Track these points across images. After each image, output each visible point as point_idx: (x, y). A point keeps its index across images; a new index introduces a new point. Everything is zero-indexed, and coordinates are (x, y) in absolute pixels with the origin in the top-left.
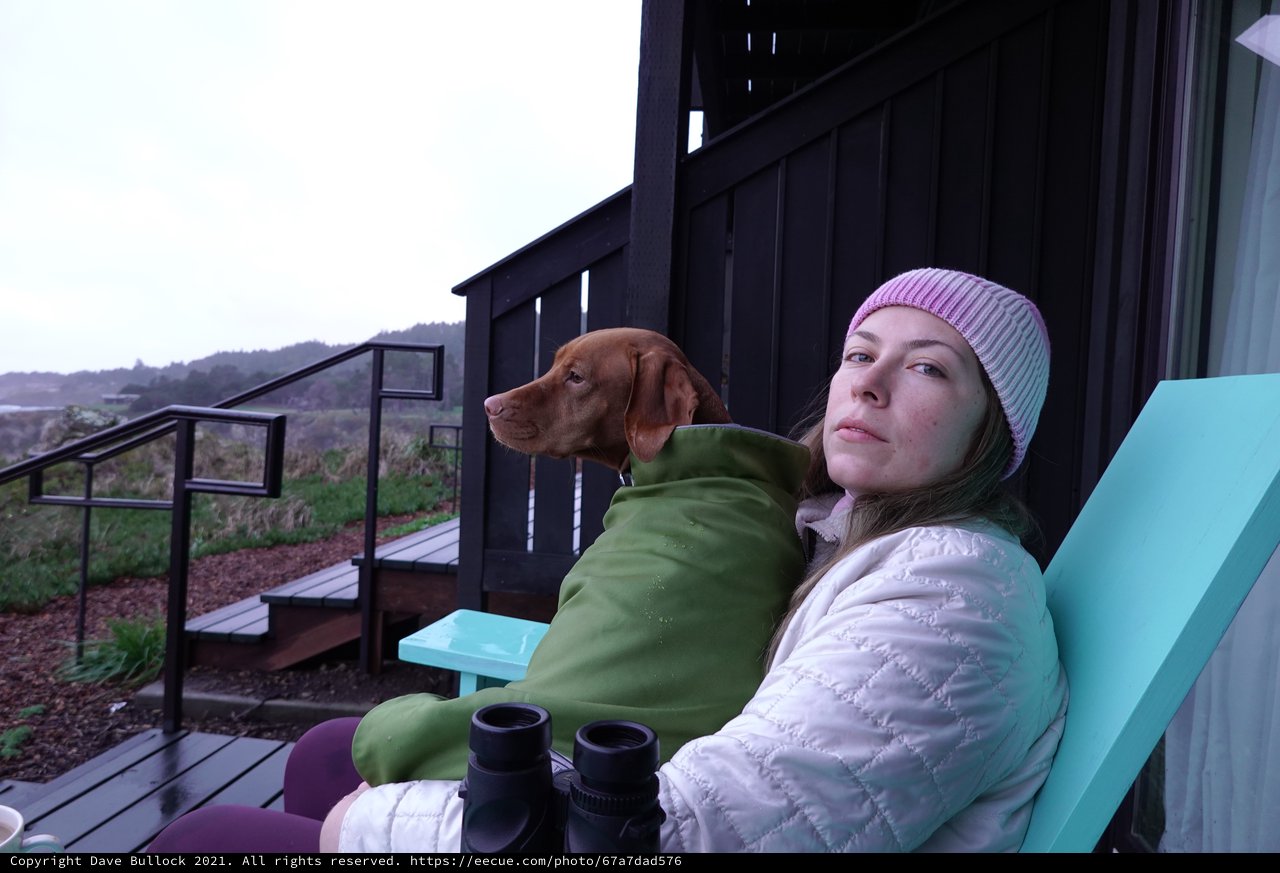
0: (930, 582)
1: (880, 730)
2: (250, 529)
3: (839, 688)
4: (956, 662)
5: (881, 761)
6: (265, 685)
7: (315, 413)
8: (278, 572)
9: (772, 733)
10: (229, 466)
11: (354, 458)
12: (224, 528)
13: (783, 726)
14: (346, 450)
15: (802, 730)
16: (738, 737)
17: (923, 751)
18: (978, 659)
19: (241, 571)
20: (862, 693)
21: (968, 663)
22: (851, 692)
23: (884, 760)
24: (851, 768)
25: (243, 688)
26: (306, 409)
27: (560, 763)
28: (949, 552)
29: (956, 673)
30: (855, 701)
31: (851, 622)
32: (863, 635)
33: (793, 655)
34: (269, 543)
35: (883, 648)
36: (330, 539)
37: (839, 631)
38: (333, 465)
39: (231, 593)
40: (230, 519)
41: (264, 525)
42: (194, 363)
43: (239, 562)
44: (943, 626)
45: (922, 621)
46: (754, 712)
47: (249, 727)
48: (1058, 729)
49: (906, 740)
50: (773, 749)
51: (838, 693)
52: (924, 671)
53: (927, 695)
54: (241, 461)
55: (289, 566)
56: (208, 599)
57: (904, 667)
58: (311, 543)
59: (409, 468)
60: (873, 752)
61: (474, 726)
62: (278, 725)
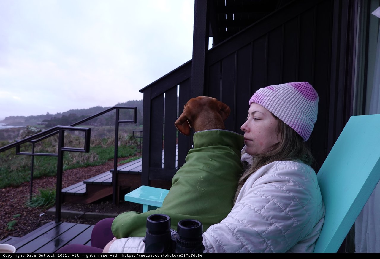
0: (283, 177)
1: (269, 222)
2: (81, 161)
3: (256, 209)
4: (291, 201)
5: (269, 231)
6: (85, 208)
7: (99, 127)
8: (88, 174)
9: (236, 223)
10: (74, 143)
11: (111, 141)
12: (72, 161)
13: (239, 221)
14: (108, 138)
15: (245, 222)
16: (226, 224)
17: (282, 228)
18: (298, 200)
19: (78, 174)
20: (263, 210)
21: (294, 201)
22: (260, 210)
23: (270, 231)
24: (260, 233)
25: (79, 209)
26: (96, 126)
27: (173, 232)
28: (288, 168)
29: (291, 204)
30: (261, 213)
31: (259, 189)
32: (263, 193)
33: (242, 199)
34: (86, 166)
35: (269, 197)
36: (104, 165)
37: (256, 192)
38: (105, 143)
39: (75, 181)
40: (74, 159)
41: (85, 161)
42: (64, 113)
43: (77, 171)
44: (287, 190)
45: (281, 189)
46: (231, 217)
47: (80, 221)
48: (322, 221)
49: (276, 225)
50: (237, 228)
51: (256, 211)
52: (281, 204)
53: (283, 211)
54: (78, 142)
55: (92, 173)
56: (68, 182)
57: (276, 203)
58: (98, 166)
59: (127, 143)
60: (267, 228)
61: (148, 221)
62: (89, 220)
